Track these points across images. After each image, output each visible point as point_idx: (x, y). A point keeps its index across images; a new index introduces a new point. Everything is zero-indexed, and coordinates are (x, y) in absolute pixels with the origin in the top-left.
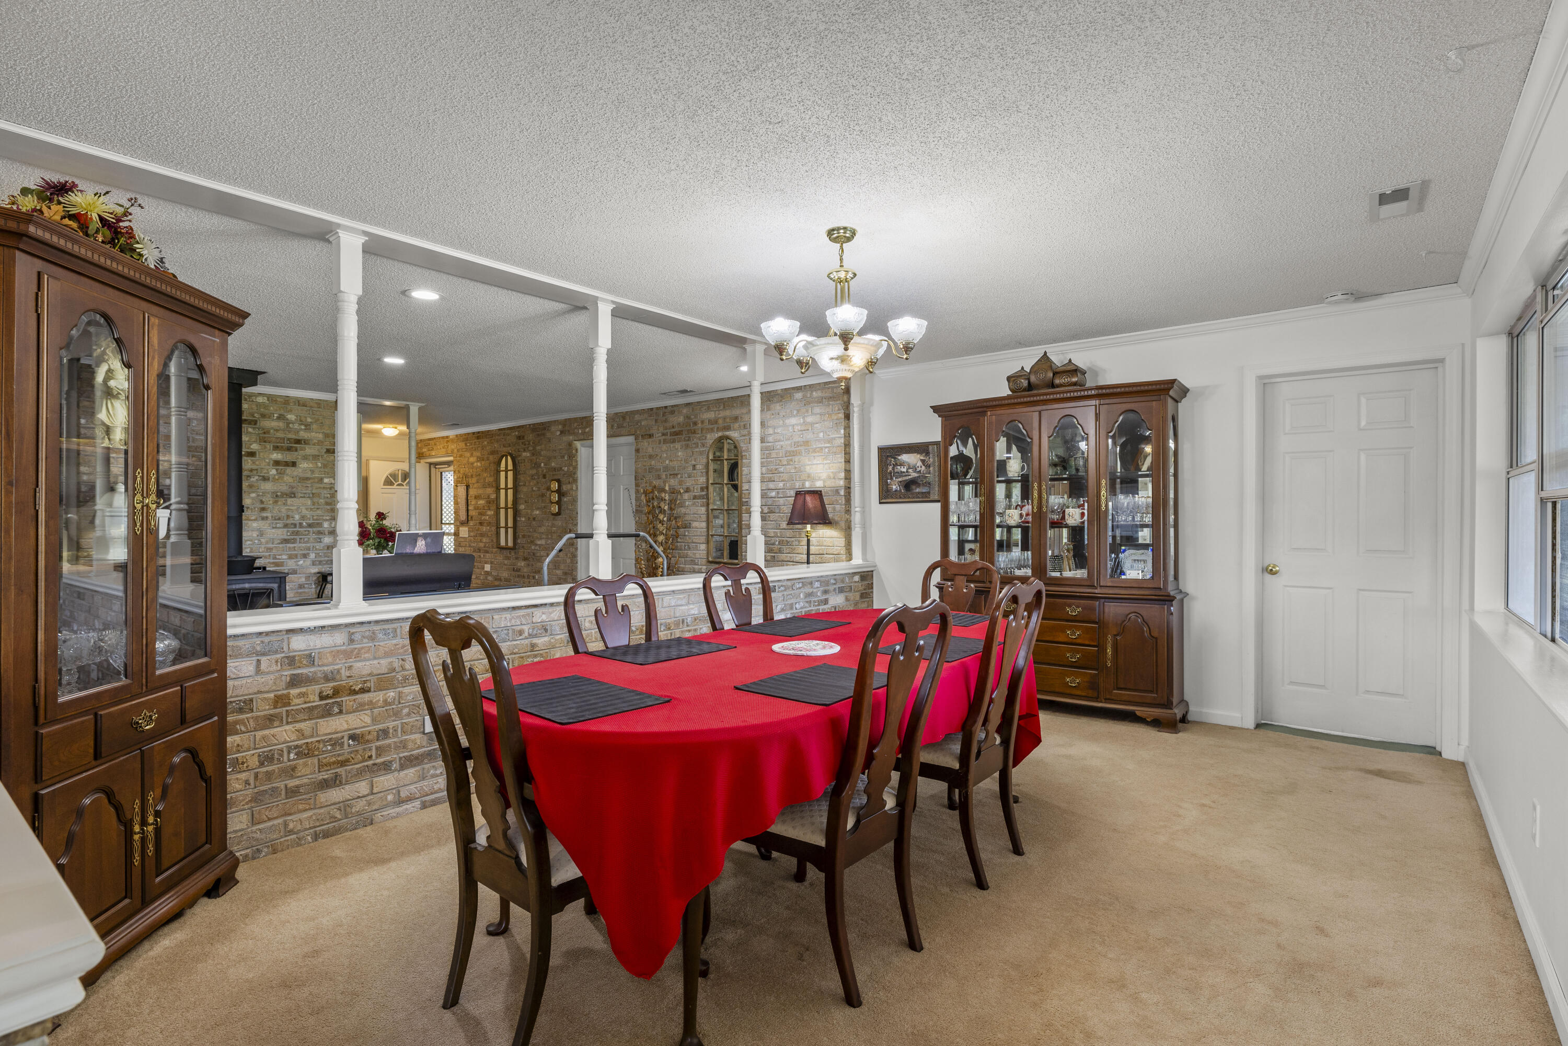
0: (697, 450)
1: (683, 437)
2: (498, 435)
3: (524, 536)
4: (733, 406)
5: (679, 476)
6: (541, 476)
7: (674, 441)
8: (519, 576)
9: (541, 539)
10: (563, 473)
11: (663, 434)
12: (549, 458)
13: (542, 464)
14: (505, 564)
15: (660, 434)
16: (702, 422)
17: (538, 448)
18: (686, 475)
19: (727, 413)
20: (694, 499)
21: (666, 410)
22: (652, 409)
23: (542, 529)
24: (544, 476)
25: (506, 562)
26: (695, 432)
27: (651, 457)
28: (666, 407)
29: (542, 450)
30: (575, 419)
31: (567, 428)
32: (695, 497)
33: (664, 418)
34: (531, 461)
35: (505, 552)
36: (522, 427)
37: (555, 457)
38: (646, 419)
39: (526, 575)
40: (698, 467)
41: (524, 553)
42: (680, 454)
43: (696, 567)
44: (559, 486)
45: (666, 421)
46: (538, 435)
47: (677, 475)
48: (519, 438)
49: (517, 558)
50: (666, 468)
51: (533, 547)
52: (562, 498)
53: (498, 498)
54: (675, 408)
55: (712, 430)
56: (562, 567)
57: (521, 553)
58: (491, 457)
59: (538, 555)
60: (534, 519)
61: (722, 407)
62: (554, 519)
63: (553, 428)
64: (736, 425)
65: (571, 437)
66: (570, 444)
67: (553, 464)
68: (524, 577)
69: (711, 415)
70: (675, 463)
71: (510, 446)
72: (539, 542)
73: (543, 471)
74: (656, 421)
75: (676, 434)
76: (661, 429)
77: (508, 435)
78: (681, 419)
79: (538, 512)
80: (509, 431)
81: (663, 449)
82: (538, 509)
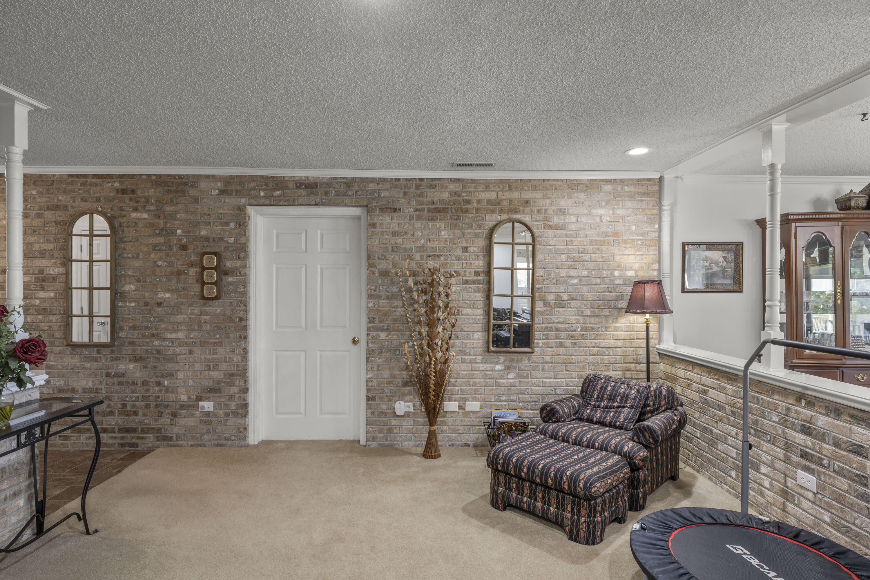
0: (471, 231)
1: (449, 215)
2: (68, 184)
3: (134, 328)
4: (523, 189)
5: (442, 258)
6: (175, 249)
7: (433, 219)
8: (120, 384)
9: (176, 331)
10: (224, 244)
11: (417, 210)
12: (195, 224)
13: (179, 232)
14: (86, 369)
15: (412, 210)
16: (479, 202)
17: (170, 209)
18: (453, 258)
19: (515, 195)
20: (465, 284)
21: (421, 183)
22: (398, 180)
23: (180, 318)
24: (184, 247)
25: (88, 365)
26: (467, 211)
27: (395, 234)
28: (421, 180)
29: (177, 212)
30: (253, 178)
31: (233, 187)
32: (466, 282)
33: (419, 192)
34: (152, 225)
35: (85, 352)
36: (132, 176)
37: (209, 224)
38: (387, 190)
39: (140, 381)
40: (471, 249)
41: (134, 351)
42: (443, 233)
43: (468, 357)
44: (219, 262)
45: (421, 195)
46: (169, 191)
47: (438, 256)
48: (124, 191)
49: (117, 359)
50: (420, 249)
51: (156, 343)
52: (224, 278)
53: (68, 275)
54: (435, 183)
55: (493, 211)
56: (224, 366)
57: (127, 350)
58: (49, 215)
59: (170, 352)
60: (159, 304)
61: (507, 188)
62: (205, 304)
63: (203, 185)
64: (528, 209)
65: (243, 200)
66: (241, 209)
67: (203, 233)
68: (134, 383)
69: (492, 195)
70: (436, 243)
71: (98, 200)
72: (173, 336)
73: (180, 240)
74: (405, 194)
75: (438, 210)
76: (413, 204)
77: (96, 185)
78: (446, 195)
79: (168, 295)
80: (98, 181)
81: (416, 226)
82: (169, 290)
